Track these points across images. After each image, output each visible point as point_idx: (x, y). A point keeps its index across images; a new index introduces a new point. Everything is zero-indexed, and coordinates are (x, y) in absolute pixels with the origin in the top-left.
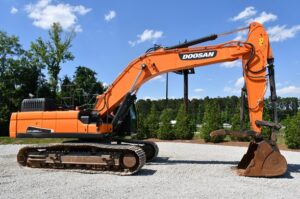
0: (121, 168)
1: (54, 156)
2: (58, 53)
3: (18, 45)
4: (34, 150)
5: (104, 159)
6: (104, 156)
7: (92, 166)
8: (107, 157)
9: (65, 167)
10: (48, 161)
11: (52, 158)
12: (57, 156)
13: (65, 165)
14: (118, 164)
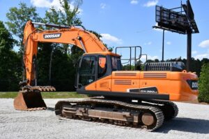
0: (140, 125)
1: (82, 109)
2: (68, 19)
3: (35, 14)
4: (68, 104)
5: (124, 116)
6: (124, 113)
7: (114, 121)
8: (127, 114)
9: (92, 120)
10: (79, 113)
11: (81, 111)
12: (85, 109)
13: (91, 118)
14: (137, 122)
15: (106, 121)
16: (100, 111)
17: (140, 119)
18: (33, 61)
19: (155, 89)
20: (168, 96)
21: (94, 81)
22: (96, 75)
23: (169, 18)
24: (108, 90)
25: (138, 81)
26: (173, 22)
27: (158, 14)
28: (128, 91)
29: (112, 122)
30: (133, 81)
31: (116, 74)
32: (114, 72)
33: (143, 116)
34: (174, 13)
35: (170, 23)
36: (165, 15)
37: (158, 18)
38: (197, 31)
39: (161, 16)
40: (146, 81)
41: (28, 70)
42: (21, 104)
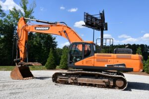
0: (114, 87)
4: (60, 74)
5: (104, 82)
6: (104, 80)
8: (106, 80)
9: (80, 84)
10: (70, 80)
11: (72, 79)
13: (80, 83)
14: (112, 85)
15: (91, 85)
16: (87, 79)
17: (114, 83)
18: (25, 45)
19: (124, 65)
20: (133, 69)
21: (81, 59)
22: (83, 56)
23: (92, 20)
24: (92, 65)
25: (112, 60)
26: (95, 23)
27: (86, 17)
28: (106, 66)
29: (95, 86)
30: (109, 60)
31: (97, 56)
32: (95, 54)
33: (117, 81)
34: (94, 17)
35: (93, 23)
36: (89, 18)
37: (86, 20)
38: (106, 29)
39: (87, 19)
40: (118, 60)
41: (22, 51)
42: (17, 75)
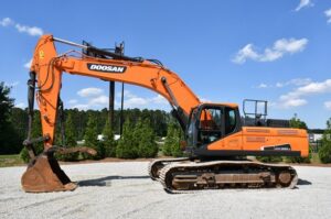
5: (261, 177)
6: (261, 174)
8: (266, 174)
10: (200, 181)
11: (204, 178)
13: (219, 184)
15: (238, 186)
17: (277, 178)
18: (58, 104)
19: (288, 146)
20: (300, 152)
22: (222, 130)
28: (262, 149)
29: (246, 186)
30: (266, 138)
31: (248, 131)
41: (47, 121)
42: (45, 181)
